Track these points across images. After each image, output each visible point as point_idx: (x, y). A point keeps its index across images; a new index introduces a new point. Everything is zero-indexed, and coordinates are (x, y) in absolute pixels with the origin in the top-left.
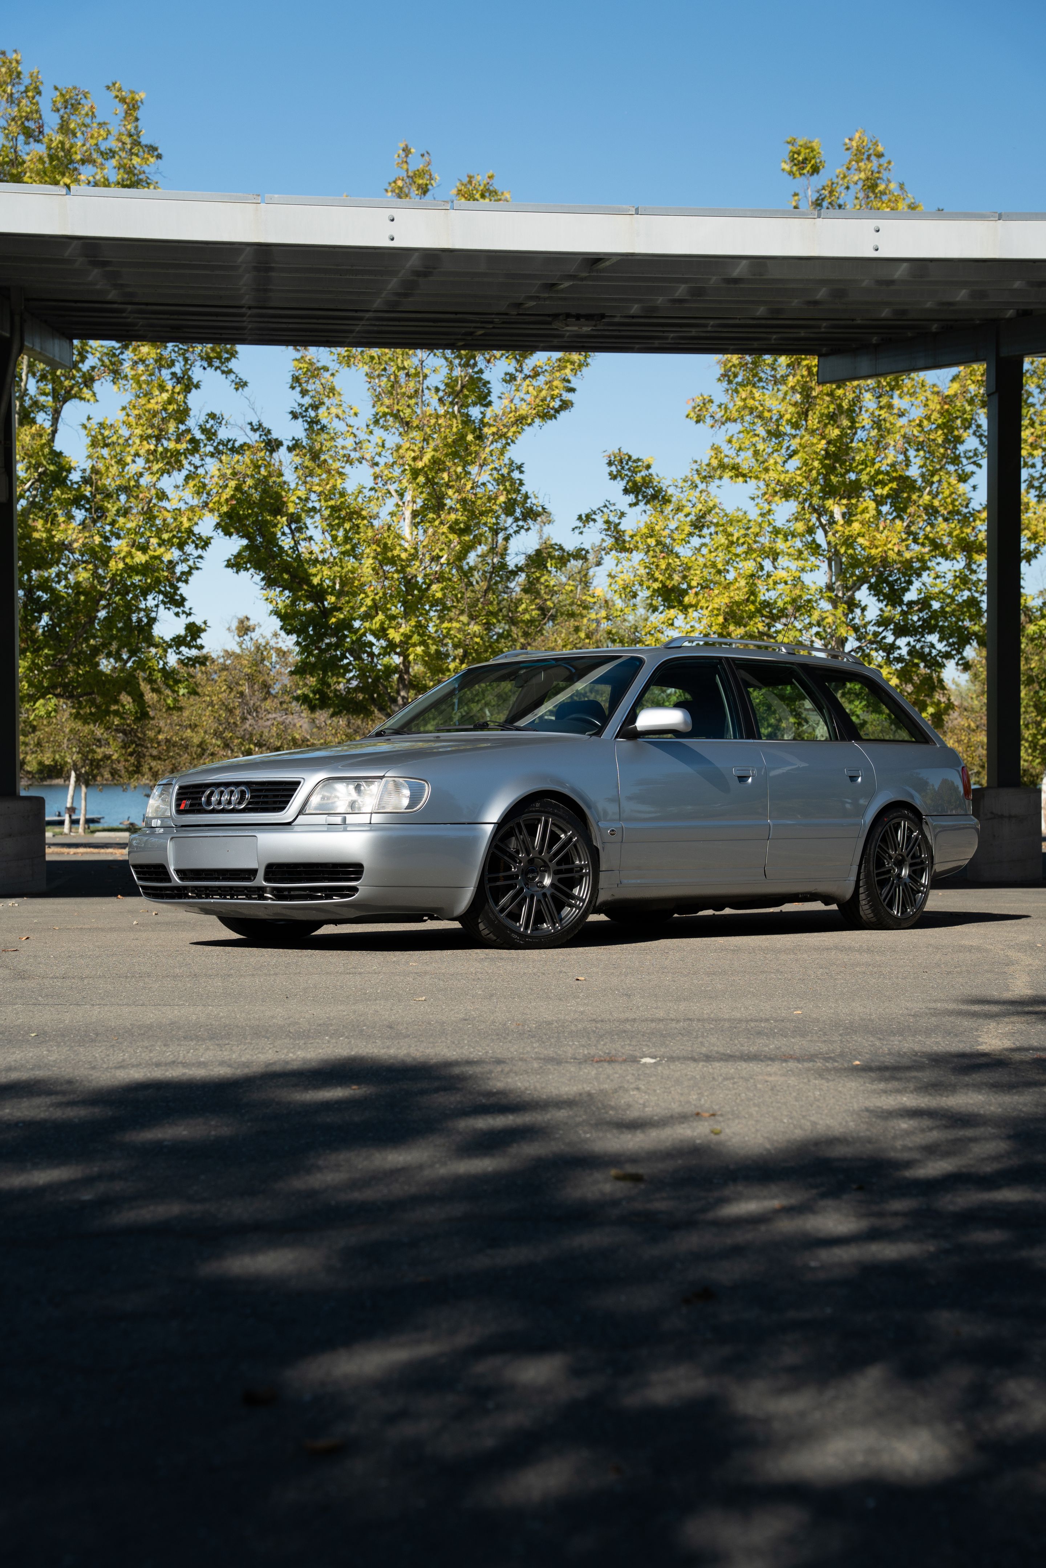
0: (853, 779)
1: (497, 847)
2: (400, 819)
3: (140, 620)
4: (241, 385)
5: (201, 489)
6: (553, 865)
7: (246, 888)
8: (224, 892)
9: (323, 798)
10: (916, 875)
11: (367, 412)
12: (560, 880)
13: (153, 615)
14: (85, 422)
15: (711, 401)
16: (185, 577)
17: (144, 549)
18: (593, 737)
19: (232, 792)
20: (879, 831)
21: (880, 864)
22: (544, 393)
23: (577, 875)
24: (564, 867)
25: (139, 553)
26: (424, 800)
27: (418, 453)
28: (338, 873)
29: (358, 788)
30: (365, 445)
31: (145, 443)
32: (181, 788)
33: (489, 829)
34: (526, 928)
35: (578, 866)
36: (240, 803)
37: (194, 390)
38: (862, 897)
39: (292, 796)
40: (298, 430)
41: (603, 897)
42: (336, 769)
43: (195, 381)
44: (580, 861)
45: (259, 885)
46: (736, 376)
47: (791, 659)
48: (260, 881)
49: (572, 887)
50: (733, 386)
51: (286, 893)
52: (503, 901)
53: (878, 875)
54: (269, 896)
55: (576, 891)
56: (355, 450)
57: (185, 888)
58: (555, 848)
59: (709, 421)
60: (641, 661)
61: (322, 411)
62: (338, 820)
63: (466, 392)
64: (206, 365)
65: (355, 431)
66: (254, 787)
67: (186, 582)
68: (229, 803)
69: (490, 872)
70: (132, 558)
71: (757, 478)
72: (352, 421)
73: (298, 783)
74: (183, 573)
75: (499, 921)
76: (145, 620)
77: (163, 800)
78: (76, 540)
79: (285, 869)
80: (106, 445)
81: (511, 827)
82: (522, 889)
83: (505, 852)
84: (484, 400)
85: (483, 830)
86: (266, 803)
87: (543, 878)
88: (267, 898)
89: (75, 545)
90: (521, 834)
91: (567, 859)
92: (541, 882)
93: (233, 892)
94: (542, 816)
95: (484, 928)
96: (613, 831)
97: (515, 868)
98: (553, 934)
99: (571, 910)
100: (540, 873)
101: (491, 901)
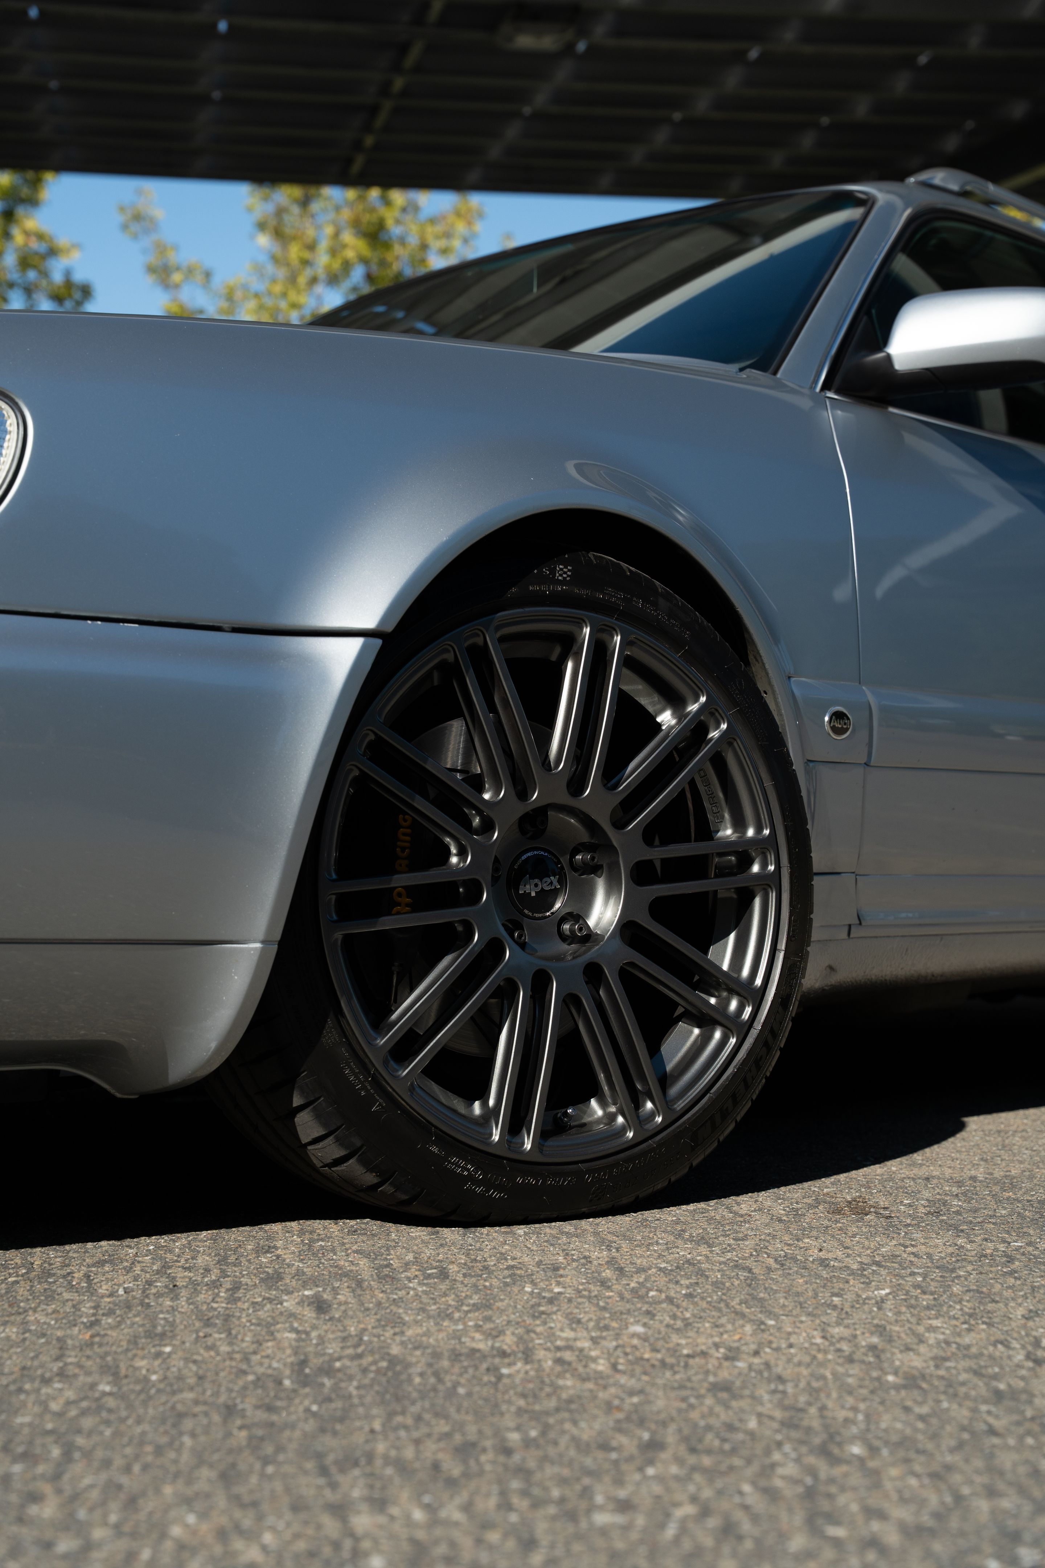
1: (377, 752)
6: (630, 840)
12: (658, 908)
18: (751, 371)
23: (725, 886)
24: (658, 854)
33: (340, 659)
34: (516, 1125)
35: (728, 847)
44: (739, 824)
49: (707, 938)
55: (723, 955)
75: (390, 1098)
81: (443, 666)
82: (494, 949)
85: (306, 661)
87: (584, 899)
90: (488, 700)
91: (686, 820)
92: (578, 917)
94: (580, 624)
95: (318, 1132)
96: (838, 716)
97: (462, 854)
98: (634, 1144)
99: (705, 1039)
100: (570, 874)
101: (350, 1007)
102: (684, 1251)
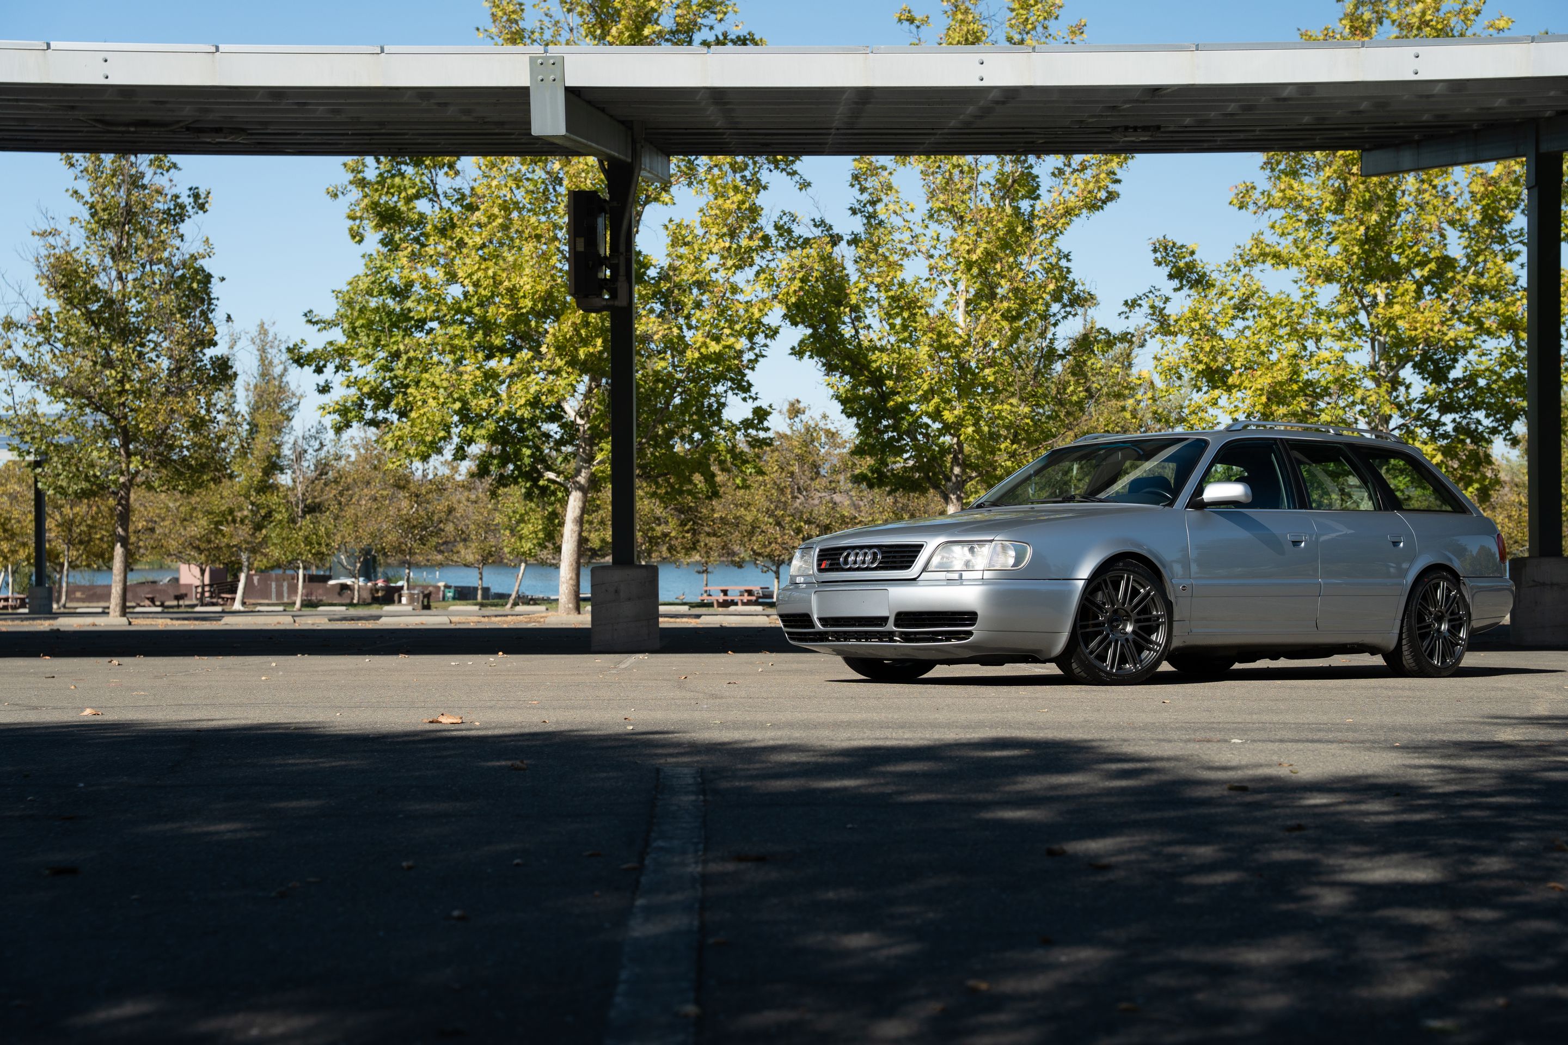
0: (1396, 544)
1: (1087, 599)
2: (1007, 575)
3: (710, 405)
4: (805, 185)
5: (771, 282)
6: (1134, 615)
7: (878, 632)
8: (859, 636)
9: (943, 558)
10: (1454, 630)
11: (922, 208)
12: (1140, 628)
13: (723, 400)
15: (1254, 188)
16: (752, 364)
17: (717, 339)
18: (1166, 507)
19: (865, 554)
20: (1420, 590)
21: (1421, 619)
22: (1091, 186)
23: (1154, 624)
24: (1142, 617)
25: (713, 343)
26: (1026, 560)
27: (971, 246)
28: (956, 619)
29: (972, 550)
30: (921, 239)
31: (720, 241)
32: (821, 550)
33: (1081, 584)
34: (1112, 667)
35: (1155, 616)
36: (872, 563)
37: (762, 191)
38: (1405, 648)
39: (916, 556)
40: (857, 225)
41: (1176, 643)
42: (954, 535)
43: (763, 183)
44: (1157, 611)
45: (889, 630)
46: (1278, 163)
47: (1339, 439)
48: (891, 627)
49: (1150, 634)
50: (1276, 173)
51: (912, 637)
52: (1092, 645)
53: (1419, 629)
54: (898, 639)
55: (1154, 637)
56: (911, 243)
57: (826, 633)
58: (1136, 601)
59: (1252, 208)
60: (1206, 443)
61: (880, 207)
62: (956, 576)
63: (1016, 186)
64: (772, 167)
65: (911, 225)
66: (885, 549)
67: (753, 369)
68: (864, 562)
69: (1081, 621)
70: (707, 348)
72: (908, 216)
73: (922, 546)
74: (750, 361)
75: (1089, 662)
76: (715, 405)
77: (806, 562)
78: (657, 333)
79: (912, 617)
80: (685, 244)
81: (1098, 583)
82: (1108, 635)
83: (1094, 604)
84: (1033, 194)
85: (1075, 585)
86: (896, 562)
87: (1125, 626)
88: (895, 641)
89: (656, 337)
90: (1106, 588)
91: (1146, 610)
92: (1124, 630)
93: (868, 636)
94: (1124, 574)
95: (1079, 670)
96: (1184, 587)
97: (1102, 617)
98: (1134, 673)
99: (1150, 653)
100: (1122, 621)
101: (1082, 644)
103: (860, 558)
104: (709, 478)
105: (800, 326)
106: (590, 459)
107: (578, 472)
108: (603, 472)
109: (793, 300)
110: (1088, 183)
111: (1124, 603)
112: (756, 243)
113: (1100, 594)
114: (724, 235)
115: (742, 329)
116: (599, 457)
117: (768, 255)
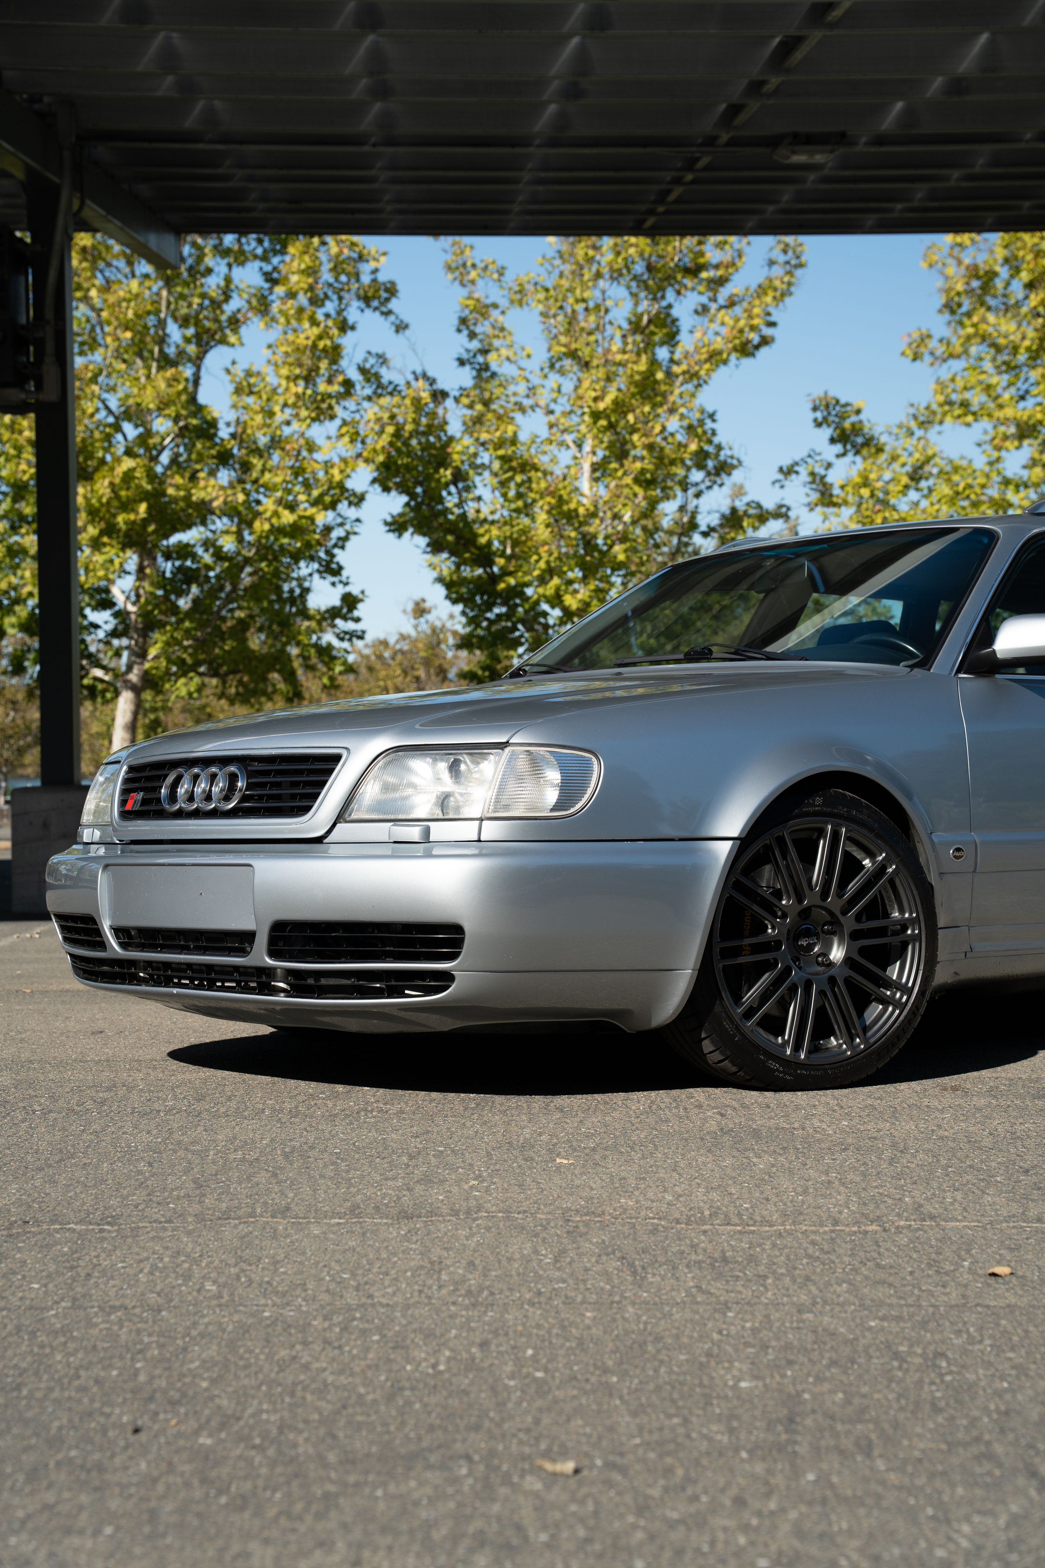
1: (738, 886)
2: (540, 831)
3: (291, 591)
4: (401, 327)
5: (356, 437)
6: (849, 921)
7: (236, 968)
8: (197, 975)
9: (387, 788)
11: (541, 356)
12: (862, 951)
13: (306, 584)
14: (229, 366)
15: (929, 336)
16: (342, 542)
17: (292, 507)
18: (916, 670)
22: (742, 323)
23: (895, 940)
24: (867, 925)
25: (287, 513)
26: (589, 791)
27: (599, 393)
28: (412, 943)
29: (454, 768)
30: (540, 391)
31: (292, 385)
32: (131, 769)
33: (723, 849)
34: (797, 1048)
35: (896, 922)
36: (227, 798)
37: (350, 332)
39: (324, 783)
40: (466, 377)
41: (938, 978)
42: (410, 731)
43: (351, 323)
44: (902, 911)
45: (259, 964)
46: (960, 305)
48: (262, 956)
49: (886, 964)
50: (957, 318)
51: (311, 981)
52: (751, 995)
54: (282, 985)
55: (894, 972)
56: (528, 396)
57: (133, 963)
58: (853, 886)
59: (928, 359)
60: (992, 536)
61: (492, 358)
62: (414, 833)
63: (652, 328)
64: (363, 305)
65: (527, 374)
66: (256, 766)
67: (343, 548)
68: (208, 798)
69: (723, 938)
70: (279, 517)
71: (990, 415)
72: (524, 363)
73: (337, 758)
74: (339, 539)
75: (743, 1035)
76: (298, 591)
78: (216, 498)
79: (308, 933)
80: (251, 393)
81: (765, 846)
83: (753, 895)
84: (671, 339)
85: (711, 853)
86: (278, 798)
87: (828, 947)
88: (276, 991)
89: (215, 504)
90: (784, 858)
91: (877, 909)
92: (825, 954)
93: (214, 976)
94: (826, 823)
95: (712, 1048)
96: (958, 850)
97: (773, 928)
98: (850, 1057)
99: (885, 1010)
100: (822, 935)
101: (726, 996)
102: (869, 1101)
103: (202, 786)
104: (290, 676)
105: (394, 493)
106: (141, 654)
107: (130, 668)
108: (157, 668)
109: (381, 458)
110: (737, 320)
111: (825, 894)
112: (335, 388)
113: (767, 870)
114: (297, 377)
115: (321, 495)
116: (153, 652)
117: (351, 404)
